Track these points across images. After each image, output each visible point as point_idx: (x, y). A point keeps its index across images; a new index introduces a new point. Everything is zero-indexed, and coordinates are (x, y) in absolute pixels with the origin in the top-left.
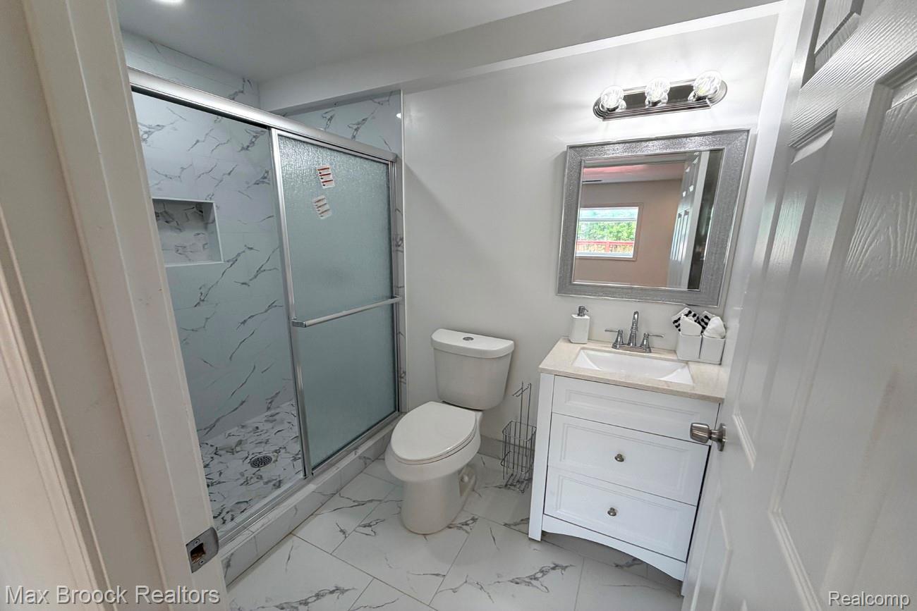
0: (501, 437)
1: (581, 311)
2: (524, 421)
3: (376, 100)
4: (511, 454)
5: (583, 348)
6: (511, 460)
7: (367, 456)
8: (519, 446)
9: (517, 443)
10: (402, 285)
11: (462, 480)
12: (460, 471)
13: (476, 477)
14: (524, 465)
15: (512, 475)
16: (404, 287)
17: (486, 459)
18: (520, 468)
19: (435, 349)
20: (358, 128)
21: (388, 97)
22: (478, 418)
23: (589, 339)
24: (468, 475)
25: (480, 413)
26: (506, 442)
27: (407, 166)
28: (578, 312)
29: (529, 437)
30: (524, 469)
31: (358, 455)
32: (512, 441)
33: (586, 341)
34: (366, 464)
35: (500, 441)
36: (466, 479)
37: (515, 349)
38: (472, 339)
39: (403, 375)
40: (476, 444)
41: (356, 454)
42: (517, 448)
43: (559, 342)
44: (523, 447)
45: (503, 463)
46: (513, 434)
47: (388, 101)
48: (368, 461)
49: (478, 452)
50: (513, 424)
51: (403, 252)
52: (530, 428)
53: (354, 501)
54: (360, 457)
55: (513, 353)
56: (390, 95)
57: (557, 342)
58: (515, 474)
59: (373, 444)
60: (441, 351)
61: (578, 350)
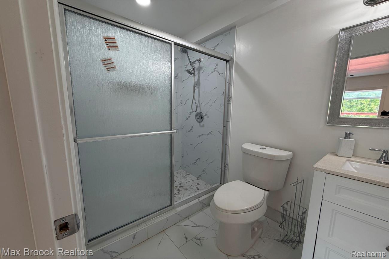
0: (281, 209)
1: (348, 136)
2: (297, 202)
3: (223, 34)
4: (287, 222)
5: (349, 161)
6: (287, 226)
7: (204, 203)
8: (293, 218)
9: (291, 216)
10: (229, 120)
11: (253, 229)
12: (252, 224)
13: (262, 230)
14: (296, 231)
15: (287, 235)
16: (230, 121)
17: (269, 220)
18: (292, 232)
19: (243, 152)
20: (215, 49)
21: (229, 31)
22: (266, 195)
23: (353, 156)
24: (257, 227)
25: (267, 193)
26: (283, 214)
27: (236, 62)
28: (345, 136)
29: (301, 214)
30: (295, 234)
31: (199, 200)
32: (288, 214)
33: (351, 156)
34: (203, 207)
35: (280, 212)
36: (256, 229)
37: (293, 157)
38: (265, 149)
39: (226, 166)
40: (263, 209)
41: (198, 200)
42: (291, 220)
43: (327, 155)
44: (296, 220)
45: (281, 226)
46: (288, 209)
47: (229, 33)
48: (204, 205)
49: (264, 215)
50: (289, 204)
51: (231, 104)
52: (301, 209)
53: (194, 224)
54: (200, 202)
55: (292, 159)
56: (230, 30)
57: (326, 154)
58: (289, 235)
59: (208, 198)
60: (246, 153)
61: (344, 161)
